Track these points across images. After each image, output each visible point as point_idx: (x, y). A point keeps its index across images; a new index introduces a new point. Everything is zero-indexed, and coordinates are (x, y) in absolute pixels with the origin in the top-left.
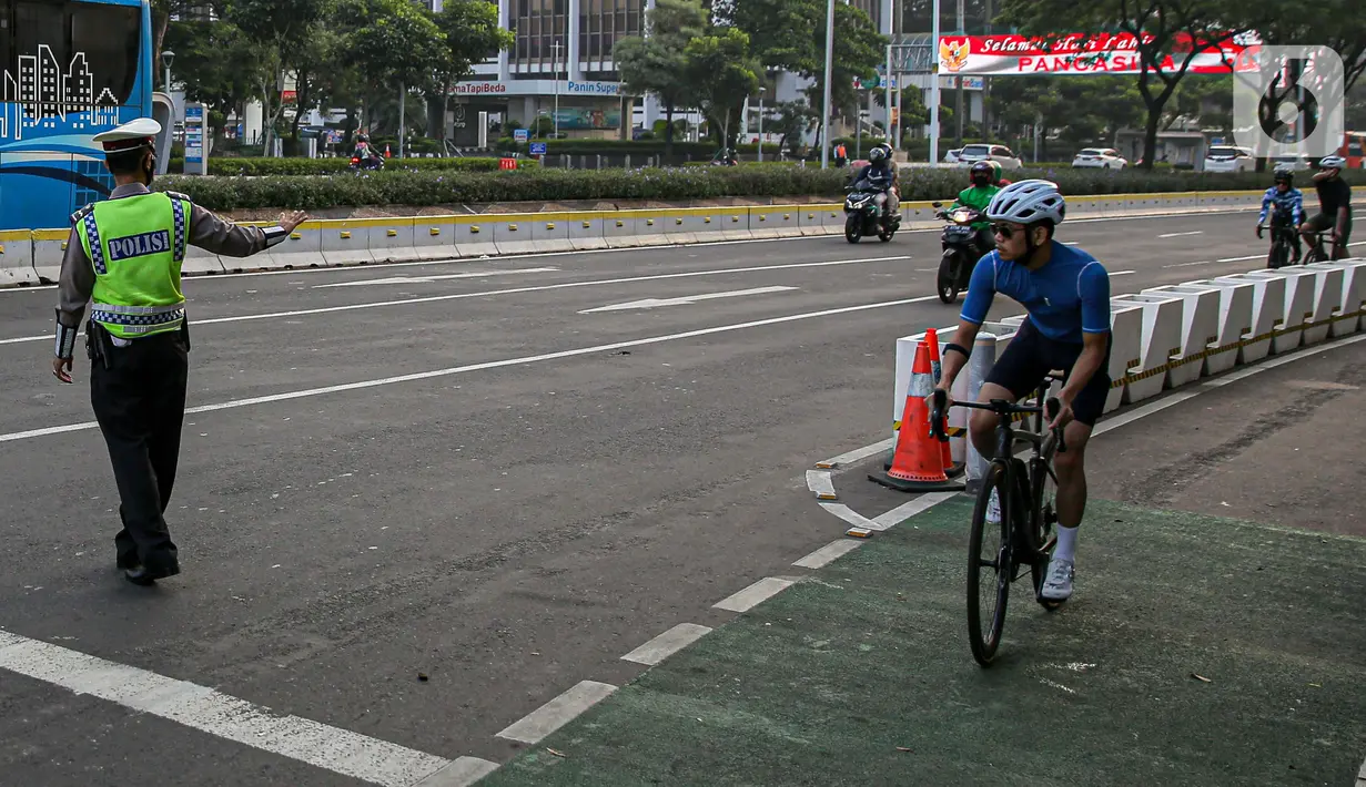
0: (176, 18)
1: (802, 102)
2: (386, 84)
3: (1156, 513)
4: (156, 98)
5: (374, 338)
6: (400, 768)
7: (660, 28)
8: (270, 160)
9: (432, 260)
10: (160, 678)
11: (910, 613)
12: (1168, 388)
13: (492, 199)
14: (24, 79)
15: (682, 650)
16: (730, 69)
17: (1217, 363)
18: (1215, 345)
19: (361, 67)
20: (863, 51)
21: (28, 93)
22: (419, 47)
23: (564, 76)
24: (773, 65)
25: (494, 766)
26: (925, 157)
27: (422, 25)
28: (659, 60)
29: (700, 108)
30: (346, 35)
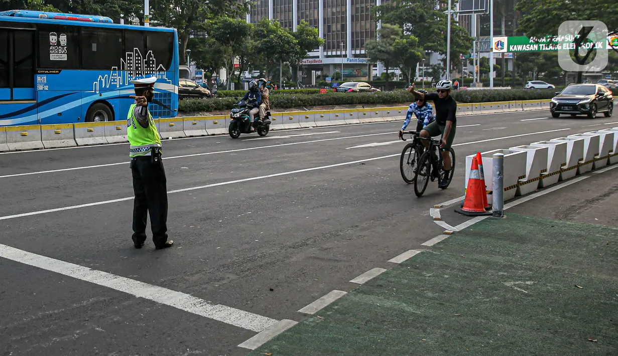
0: (192, 37)
1: (440, 64)
2: (275, 61)
3: (568, 223)
4: (181, 68)
5: (265, 160)
6: (260, 324)
7: (383, 36)
8: (229, 91)
9: (290, 129)
10: (169, 291)
11: (466, 263)
12: (578, 174)
13: (315, 105)
14: (129, 61)
15: (374, 278)
16: (411, 52)
17: (598, 164)
18: (598, 157)
19: (264, 54)
20: (464, 43)
21: (130, 67)
22: (287, 46)
23: (345, 56)
24: (428, 50)
25: (296, 323)
26: (488, 85)
27: (288, 37)
28: (383, 49)
29: (399, 67)
30: (259, 42)
